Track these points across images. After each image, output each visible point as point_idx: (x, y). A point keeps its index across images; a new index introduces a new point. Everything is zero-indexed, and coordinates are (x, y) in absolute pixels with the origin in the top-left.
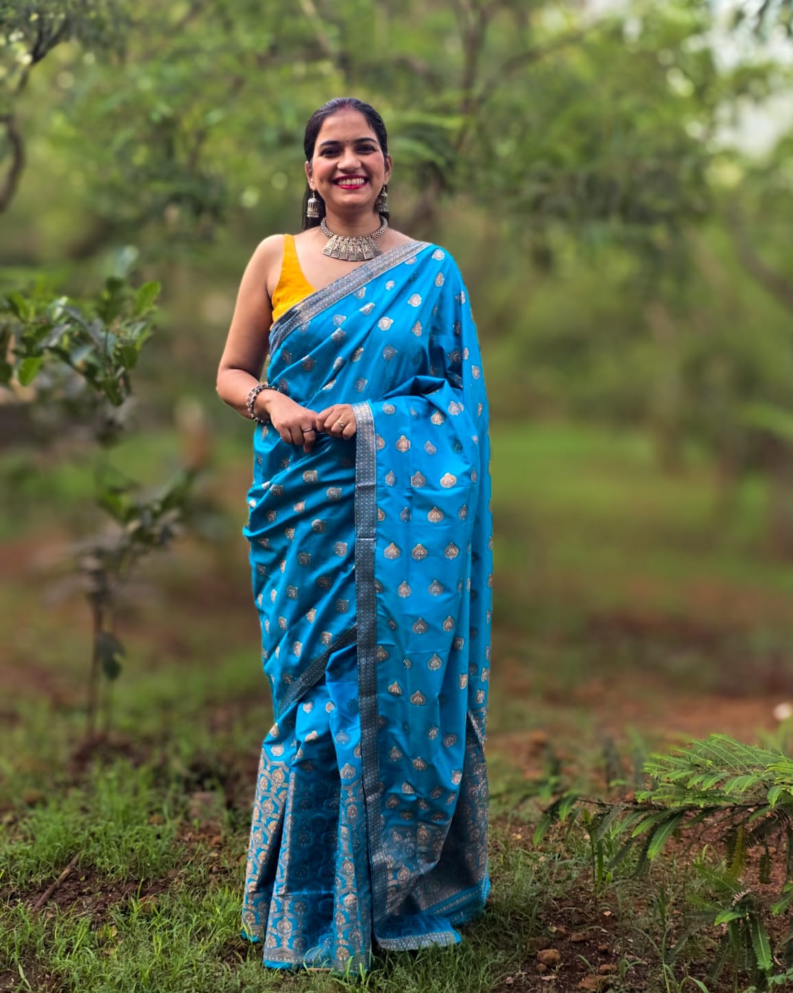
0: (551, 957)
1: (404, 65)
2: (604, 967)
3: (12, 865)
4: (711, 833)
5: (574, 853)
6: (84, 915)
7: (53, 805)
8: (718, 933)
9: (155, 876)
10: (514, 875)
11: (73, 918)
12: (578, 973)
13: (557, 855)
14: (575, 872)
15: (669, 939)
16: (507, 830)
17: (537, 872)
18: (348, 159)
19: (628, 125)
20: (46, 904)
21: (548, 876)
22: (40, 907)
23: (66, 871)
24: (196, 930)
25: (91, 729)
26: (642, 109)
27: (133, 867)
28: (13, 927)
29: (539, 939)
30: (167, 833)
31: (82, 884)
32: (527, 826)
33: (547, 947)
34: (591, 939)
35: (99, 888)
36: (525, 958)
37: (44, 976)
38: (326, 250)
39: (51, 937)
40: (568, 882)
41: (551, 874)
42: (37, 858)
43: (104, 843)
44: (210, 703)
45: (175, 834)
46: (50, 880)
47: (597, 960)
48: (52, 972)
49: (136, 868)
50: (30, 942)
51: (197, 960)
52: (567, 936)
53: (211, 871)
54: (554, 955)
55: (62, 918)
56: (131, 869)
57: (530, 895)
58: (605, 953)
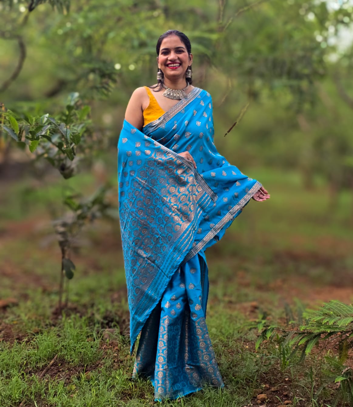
0: (263, 397)
1: (192, 11)
2: (286, 402)
3: (29, 359)
4: (331, 345)
5: (271, 354)
6: (61, 380)
7: (46, 334)
8: (335, 387)
9: (90, 364)
10: (246, 363)
11: (57, 381)
12: (275, 404)
13: (264, 354)
14: (272, 361)
15: (314, 390)
16: (242, 344)
17: (256, 362)
18: (172, 56)
19: (290, 37)
20: (44, 376)
21: (260, 364)
22: (42, 377)
23: (52, 362)
24: (109, 387)
25: (60, 301)
26: (296, 29)
27: (81, 360)
28: (32, 385)
29: (257, 390)
30: (95, 345)
31: (59, 367)
32: (251, 342)
33: (262, 393)
34: (280, 390)
35: (66, 369)
36: (252, 398)
37: (45, 406)
38: (164, 94)
39: (47, 389)
40: (270, 366)
41: (262, 362)
42: (40, 356)
43: (69, 350)
44: (111, 290)
45: (98, 346)
46: (46, 366)
47: (283, 399)
48: (49, 404)
49: (82, 360)
50: (38, 391)
51: (111, 399)
52: (270, 388)
53: (114, 362)
54: (264, 397)
55: (52, 381)
56: (80, 361)
57: (253, 371)
58: (287, 396)
